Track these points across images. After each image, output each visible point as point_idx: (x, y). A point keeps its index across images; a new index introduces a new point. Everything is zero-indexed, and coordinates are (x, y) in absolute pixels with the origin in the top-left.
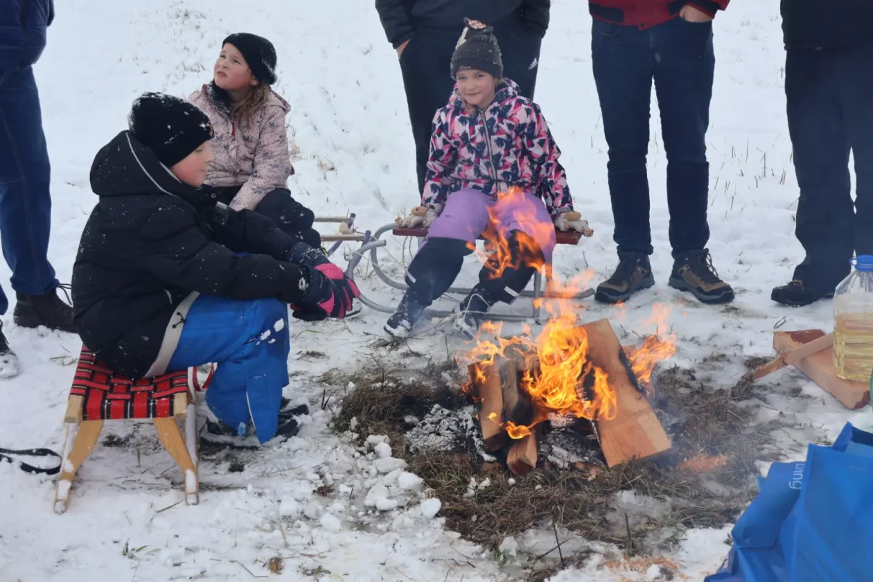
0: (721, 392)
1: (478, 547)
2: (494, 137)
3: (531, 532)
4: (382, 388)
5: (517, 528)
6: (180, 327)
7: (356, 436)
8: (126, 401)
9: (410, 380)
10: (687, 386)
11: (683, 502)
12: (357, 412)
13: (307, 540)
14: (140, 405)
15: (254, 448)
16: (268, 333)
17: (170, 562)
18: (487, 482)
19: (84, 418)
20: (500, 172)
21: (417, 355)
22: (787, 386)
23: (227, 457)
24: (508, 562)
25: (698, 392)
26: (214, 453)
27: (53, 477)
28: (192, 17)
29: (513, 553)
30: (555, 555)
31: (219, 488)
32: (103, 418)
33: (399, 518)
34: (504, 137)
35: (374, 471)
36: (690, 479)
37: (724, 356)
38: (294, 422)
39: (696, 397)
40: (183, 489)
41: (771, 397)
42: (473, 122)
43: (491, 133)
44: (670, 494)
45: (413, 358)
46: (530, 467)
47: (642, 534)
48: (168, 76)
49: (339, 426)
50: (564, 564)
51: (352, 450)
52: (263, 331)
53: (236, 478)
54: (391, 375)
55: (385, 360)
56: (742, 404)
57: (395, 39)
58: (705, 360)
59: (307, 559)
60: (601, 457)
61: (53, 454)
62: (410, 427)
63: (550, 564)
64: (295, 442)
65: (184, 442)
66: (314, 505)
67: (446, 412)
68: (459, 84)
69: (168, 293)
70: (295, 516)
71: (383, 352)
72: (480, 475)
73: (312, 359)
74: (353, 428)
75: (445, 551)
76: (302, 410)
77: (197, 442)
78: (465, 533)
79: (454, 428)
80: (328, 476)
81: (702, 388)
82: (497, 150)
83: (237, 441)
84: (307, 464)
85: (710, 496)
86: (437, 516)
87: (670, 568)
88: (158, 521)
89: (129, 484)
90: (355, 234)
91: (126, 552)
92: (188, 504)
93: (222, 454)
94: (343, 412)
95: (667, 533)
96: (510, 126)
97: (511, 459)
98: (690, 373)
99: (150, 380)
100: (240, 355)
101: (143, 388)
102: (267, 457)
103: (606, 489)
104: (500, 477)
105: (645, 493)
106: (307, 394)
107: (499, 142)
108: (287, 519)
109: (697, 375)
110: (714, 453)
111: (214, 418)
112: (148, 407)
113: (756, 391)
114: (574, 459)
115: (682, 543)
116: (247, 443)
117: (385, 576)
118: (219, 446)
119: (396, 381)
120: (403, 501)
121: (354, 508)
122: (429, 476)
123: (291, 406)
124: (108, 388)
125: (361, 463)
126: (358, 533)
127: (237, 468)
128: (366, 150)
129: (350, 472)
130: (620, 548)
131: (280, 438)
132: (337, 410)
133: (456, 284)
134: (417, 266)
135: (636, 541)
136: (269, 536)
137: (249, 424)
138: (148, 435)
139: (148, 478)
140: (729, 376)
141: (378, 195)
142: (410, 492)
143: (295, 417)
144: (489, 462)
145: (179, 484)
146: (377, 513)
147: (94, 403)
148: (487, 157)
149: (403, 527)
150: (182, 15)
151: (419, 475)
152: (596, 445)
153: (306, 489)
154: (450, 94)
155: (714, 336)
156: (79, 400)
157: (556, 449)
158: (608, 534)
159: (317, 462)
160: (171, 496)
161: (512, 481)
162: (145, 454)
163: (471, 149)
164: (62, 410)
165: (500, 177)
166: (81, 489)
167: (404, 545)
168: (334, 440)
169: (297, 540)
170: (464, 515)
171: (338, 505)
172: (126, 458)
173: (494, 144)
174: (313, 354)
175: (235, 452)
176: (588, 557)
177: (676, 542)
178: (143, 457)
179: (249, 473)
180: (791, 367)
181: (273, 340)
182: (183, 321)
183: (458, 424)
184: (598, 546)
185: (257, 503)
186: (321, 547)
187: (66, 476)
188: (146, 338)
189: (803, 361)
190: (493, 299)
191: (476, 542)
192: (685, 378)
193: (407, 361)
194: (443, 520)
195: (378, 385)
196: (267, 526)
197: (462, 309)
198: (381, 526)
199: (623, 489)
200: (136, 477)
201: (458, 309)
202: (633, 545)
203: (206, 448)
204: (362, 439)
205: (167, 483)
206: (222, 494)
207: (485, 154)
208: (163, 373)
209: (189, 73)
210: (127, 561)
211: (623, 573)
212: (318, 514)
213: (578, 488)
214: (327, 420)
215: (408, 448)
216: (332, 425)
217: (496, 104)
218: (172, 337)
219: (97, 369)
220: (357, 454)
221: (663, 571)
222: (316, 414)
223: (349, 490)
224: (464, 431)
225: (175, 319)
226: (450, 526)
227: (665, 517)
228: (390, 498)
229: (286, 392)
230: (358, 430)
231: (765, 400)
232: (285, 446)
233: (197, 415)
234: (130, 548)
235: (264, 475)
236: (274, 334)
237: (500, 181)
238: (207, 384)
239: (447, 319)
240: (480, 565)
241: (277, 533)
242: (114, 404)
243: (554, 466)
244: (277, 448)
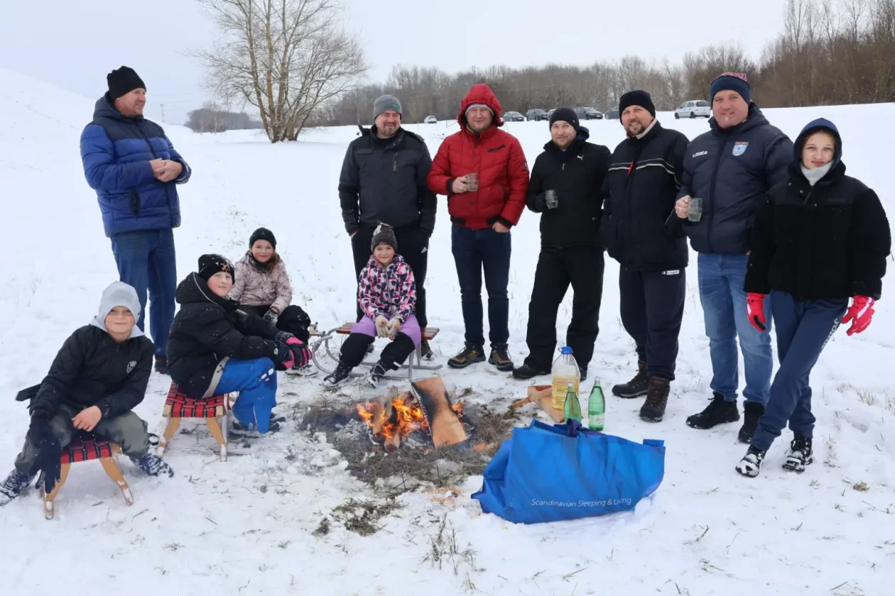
0: (499, 415)
1: (365, 484)
2: (391, 280)
3: (392, 477)
4: (325, 410)
5: (385, 475)
6: (221, 373)
7: (309, 433)
8: (193, 409)
9: (338, 407)
10: (482, 412)
11: (469, 465)
12: (310, 422)
13: (280, 478)
14: (199, 411)
15: (256, 437)
16: (265, 375)
17: (212, 486)
18: (373, 454)
19: (172, 416)
20: (393, 299)
21: (345, 396)
22: (532, 412)
23: (243, 441)
24: (379, 490)
25: (487, 415)
26: (236, 439)
27: (155, 446)
28: (239, 214)
29: (382, 486)
30: (402, 486)
31: (238, 455)
32: (181, 416)
33: (326, 470)
34: (395, 280)
35: (317, 449)
36: (475, 455)
37: (503, 398)
38: (278, 425)
39: (486, 418)
40: (219, 455)
41: (522, 417)
42: (380, 272)
43: (389, 278)
44: (463, 461)
45: (344, 397)
46: (395, 448)
47: (446, 478)
48: (224, 247)
49: (302, 428)
50: (406, 490)
51: (307, 439)
52: (263, 374)
53: (247, 450)
54: (331, 404)
55: (328, 398)
56: (507, 421)
57: (350, 231)
58: (494, 400)
59: (280, 487)
60: (432, 444)
61: (156, 436)
62: (338, 430)
63: (400, 491)
64: (277, 435)
65: (221, 432)
66: (286, 463)
67: (357, 422)
68: (377, 252)
69: (215, 355)
70: (275, 468)
71: (328, 394)
72: (370, 451)
73: (290, 396)
74: (308, 429)
75: (350, 485)
76: (282, 419)
77: (227, 433)
78: (359, 478)
79: (360, 430)
80: (293, 451)
81: (490, 413)
82: (392, 287)
83: (248, 433)
84: (283, 445)
85: (483, 462)
86: (346, 469)
87: (457, 492)
88: (207, 468)
89: (194, 451)
90: (318, 333)
91: (190, 480)
92: (221, 461)
93: (240, 439)
94: (304, 421)
95: (458, 477)
96: (398, 275)
97: (386, 444)
98: (485, 407)
99: (205, 400)
100: (251, 387)
101: (201, 403)
102: (262, 441)
103: (432, 458)
104: (380, 452)
105: (451, 460)
106: (286, 413)
107: (393, 283)
108: (271, 470)
109: (488, 408)
110: (488, 442)
111: (237, 421)
112: (204, 412)
113: (515, 415)
114: (418, 444)
115: (465, 482)
116: (253, 435)
117: (317, 495)
118: (239, 436)
119: (332, 407)
120: (330, 463)
121: (305, 466)
122: (345, 452)
123: (276, 418)
124: (183, 402)
125: (311, 445)
126: (306, 476)
127: (248, 446)
128: (330, 290)
129: (304, 450)
130: (435, 484)
131: (270, 432)
132: (301, 421)
133: (366, 360)
134: (345, 348)
135: (443, 481)
136: (261, 476)
137: (255, 425)
138: (203, 429)
139: (202, 449)
140: (503, 409)
141: (334, 314)
142: (334, 459)
143: (278, 422)
144: (376, 446)
145: (217, 453)
146: (316, 468)
147: (177, 409)
148: (387, 291)
149: (329, 474)
150: (234, 213)
151: (340, 451)
152: (430, 438)
153: (282, 456)
154: (368, 259)
155: (501, 389)
156: (169, 407)
157: (410, 440)
158: (430, 478)
159: (289, 443)
160: (214, 457)
161: (386, 454)
162: (202, 439)
163: (379, 287)
164: (161, 411)
165: (393, 302)
166: (169, 452)
167: (328, 482)
168: (298, 434)
169: (276, 478)
170: (360, 469)
171: (297, 464)
172: (192, 440)
173: (390, 284)
174: (291, 394)
175: (246, 439)
176: (418, 488)
177: (462, 481)
178: (200, 440)
179: (254, 448)
180: (533, 403)
181: (268, 379)
182: (222, 369)
183: (362, 427)
184: (424, 483)
185: (256, 461)
186: (287, 482)
187: (162, 445)
188: (204, 377)
189: (539, 400)
190: (388, 368)
191: (364, 481)
192: (482, 409)
193: (340, 399)
194: (349, 471)
195: (323, 409)
196: (261, 472)
197: (371, 372)
198: (318, 474)
199: (440, 458)
200: (197, 448)
201: (369, 372)
202: (441, 483)
203: (232, 437)
204: (312, 434)
205: (212, 451)
206: (238, 457)
207: (386, 289)
208: (211, 396)
209: (235, 246)
210: (190, 484)
211: (434, 495)
212: (286, 467)
213: (419, 458)
214: (294, 425)
215: (336, 439)
216: (298, 428)
217: (392, 264)
218: (217, 377)
219: (180, 394)
220: (309, 441)
221: (454, 493)
222: (289, 423)
223: (303, 458)
224: (365, 431)
225: (218, 368)
226: (352, 474)
227: (459, 471)
228: (324, 461)
229: (274, 410)
230: (311, 430)
231: (519, 419)
232: (272, 437)
233: (228, 422)
234: (192, 478)
235: (260, 449)
236: (268, 376)
237: (393, 304)
238: (234, 406)
239: (363, 378)
240: (366, 491)
241: (265, 474)
242: (186, 409)
243: (409, 448)
244: (269, 437)
